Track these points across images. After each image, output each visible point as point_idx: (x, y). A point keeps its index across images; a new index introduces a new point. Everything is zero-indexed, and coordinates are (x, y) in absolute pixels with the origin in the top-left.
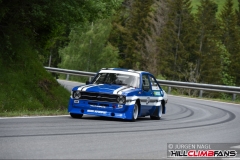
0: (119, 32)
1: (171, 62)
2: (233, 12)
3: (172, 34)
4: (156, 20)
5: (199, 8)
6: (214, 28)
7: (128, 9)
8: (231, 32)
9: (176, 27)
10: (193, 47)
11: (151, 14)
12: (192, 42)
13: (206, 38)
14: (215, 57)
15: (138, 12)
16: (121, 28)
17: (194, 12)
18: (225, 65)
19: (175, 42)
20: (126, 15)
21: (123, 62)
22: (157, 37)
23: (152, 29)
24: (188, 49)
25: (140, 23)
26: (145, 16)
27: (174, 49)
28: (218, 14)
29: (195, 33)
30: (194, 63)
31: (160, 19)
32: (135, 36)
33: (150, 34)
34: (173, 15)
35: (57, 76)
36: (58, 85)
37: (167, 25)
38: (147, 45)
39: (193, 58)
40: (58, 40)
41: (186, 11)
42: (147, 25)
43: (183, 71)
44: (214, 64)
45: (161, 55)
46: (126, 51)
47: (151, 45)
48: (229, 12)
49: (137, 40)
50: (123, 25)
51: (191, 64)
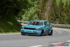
0: (38, 11)
1: (52, 19)
2: (68, 5)
3: (52, 11)
5: (59, 4)
6: (63, 9)
7: (40, 5)
8: (68, 10)
9: (53, 9)
11: (46, 6)
12: (57, 13)
14: (63, 17)
15: (43, 5)
17: (58, 5)
18: (66, 19)
19: (52, 13)
21: (39, 19)
22: (48, 12)
24: (56, 15)
25: (43, 9)
27: (52, 15)
28: (64, 5)
29: (58, 11)
31: (48, 7)
32: (42, 12)
33: (46, 11)
34: (52, 6)
35: (21, 23)
37: (50, 9)
38: (45, 14)
40: (21, 13)
41: (56, 5)
42: (45, 9)
43: (55, 21)
44: (63, 19)
45: (49, 17)
46: (40, 16)
50: (39, 9)
51: (57, 19)
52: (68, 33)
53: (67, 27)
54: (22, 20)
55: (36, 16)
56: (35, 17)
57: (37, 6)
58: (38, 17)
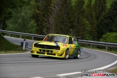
0: (36, 13)
1: (62, 28)
2: (92, 5)
3: (62, 15)
4: (54, 7)
5: (76, 2)
6: (83, 12)
7: (41, 2)
8: (91, 14)
9: (64, 11)
10: (72, 21)
11: (52, 5)
12: (72, 19)
13: (79, 17)
14: (83, 27)
15: (46, 3)
16: (37, 11)
17: (73, 4)
18: (88, 30)
19: (63, 19)
20: (40, 5)
21: (38, 28)
22: (55, 16)
23: (52, 12)
24: (70, 22)
25: (47, 10)
26: (49, 6)
27: (63, 22)
28: (85, 5)
29: (73, 14)
30: (73, 29)
31: (56, 7)
32: (44, 15)
33: (51, 14)
34: (63, 5)
35: (4, 34)
36: (4, 38)
37: (60, 10)
38: (50, 20)
39: (72, 27)
40: (6, 17)
41: (69, 4)
42: (50, 10)
44: (82, 30)
45: (57, 25)
46: (40, 22)
47: (52, 20)
48: (90, 4)
49: (45, 17)
50: (38, 10)
51: (71, 30)
52: (90, 55)
53: (90, 45)
54: (6, 29)
55: (33, 22)
56: (32, 25)
57: (35, 4)
58: (36, 25)
